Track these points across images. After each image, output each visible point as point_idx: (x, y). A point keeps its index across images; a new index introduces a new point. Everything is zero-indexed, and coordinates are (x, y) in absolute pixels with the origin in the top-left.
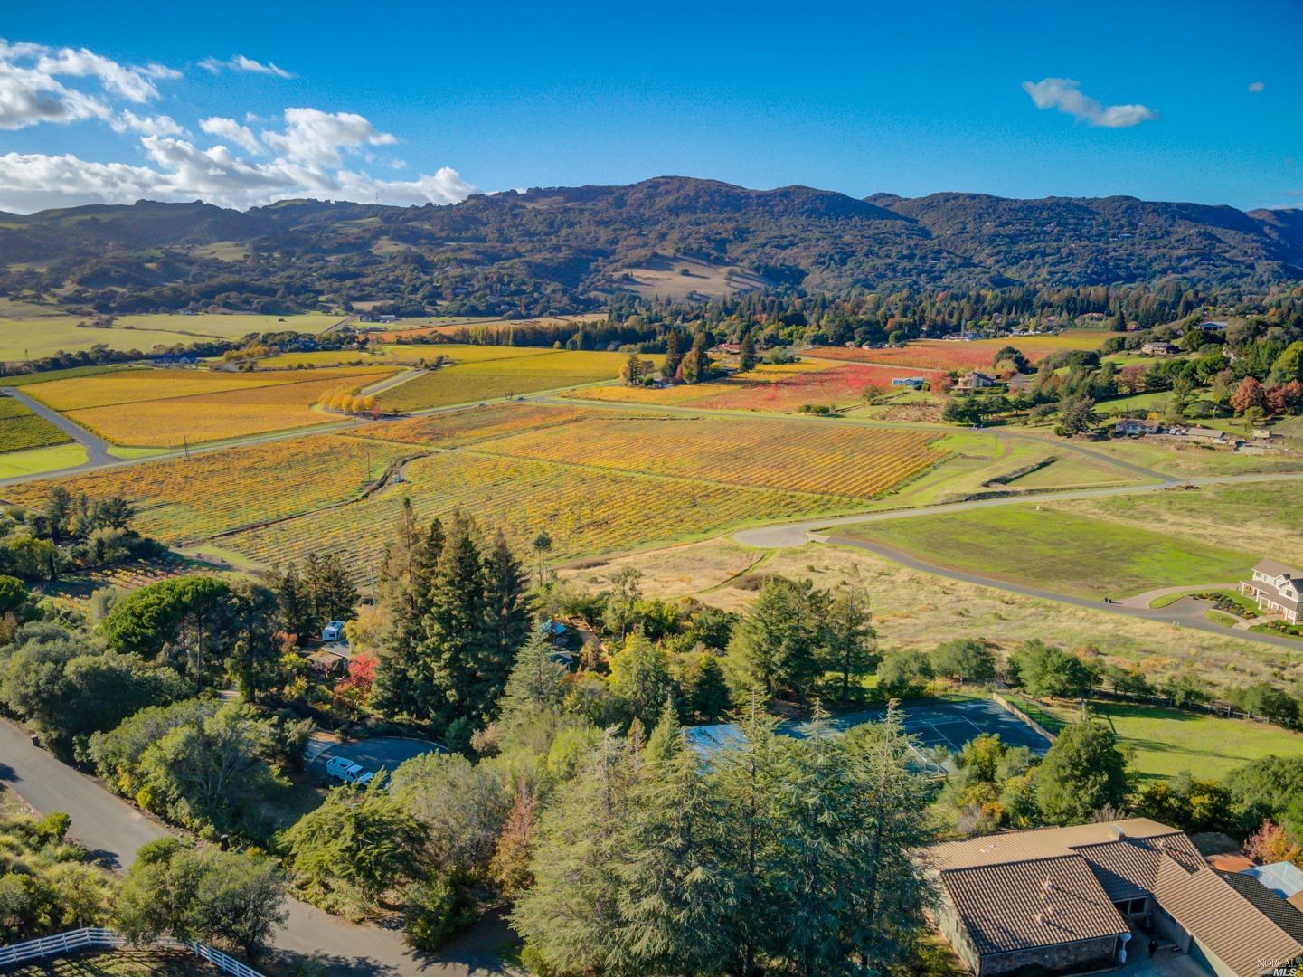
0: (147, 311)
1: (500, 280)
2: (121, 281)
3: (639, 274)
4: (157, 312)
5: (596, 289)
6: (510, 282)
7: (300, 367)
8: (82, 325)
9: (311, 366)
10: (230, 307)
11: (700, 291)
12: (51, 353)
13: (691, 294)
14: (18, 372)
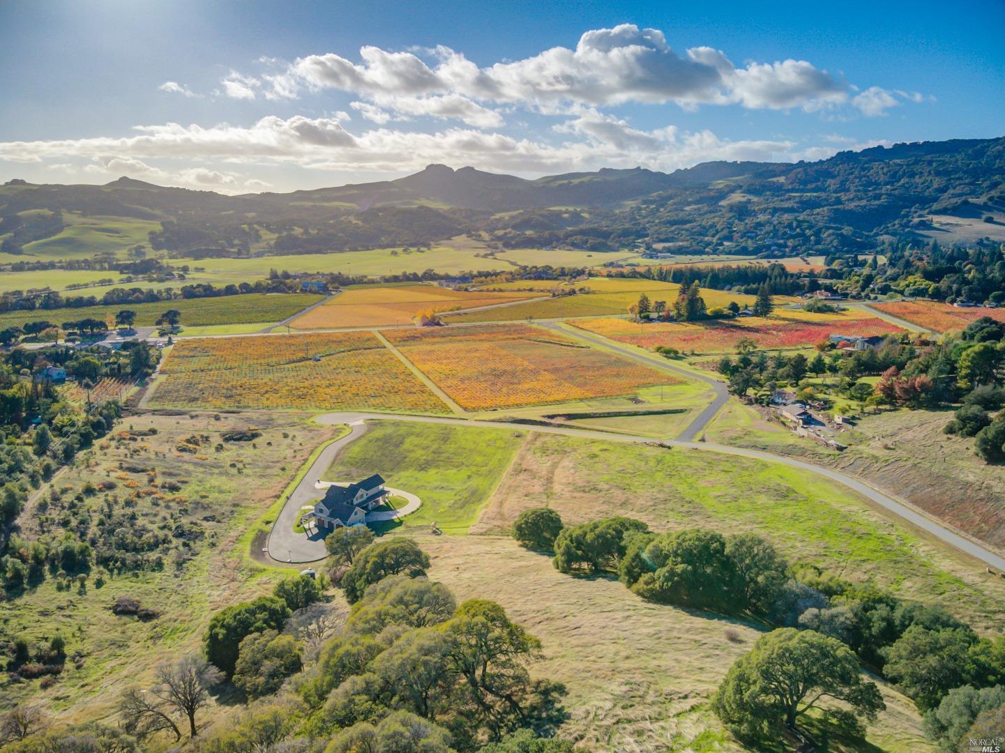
0: (526, 247)
1: (790, 226)
2: (532, 227)
3: (937, 220)
4: (533, 248)
5: (887, 233)
6: (797, 227)
7: (494, 290)
10: (575, 246)
11: (992, 238)
12: (399, 273)
13: (982, 240)
14: (372, 282)
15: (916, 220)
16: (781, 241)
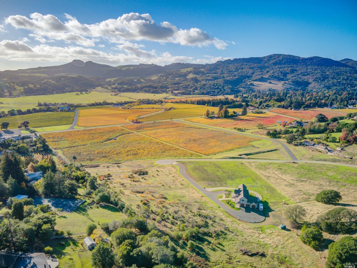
3: (255, 83)
5: (242, 87)
6: (216, 85)
7: (140, 108)
8: (112, 95)
9: (142, 109)
10: (146, 91)
11: (273, 88)
13: (270, 89)
15: (249, 83)
16: (213, 90)
